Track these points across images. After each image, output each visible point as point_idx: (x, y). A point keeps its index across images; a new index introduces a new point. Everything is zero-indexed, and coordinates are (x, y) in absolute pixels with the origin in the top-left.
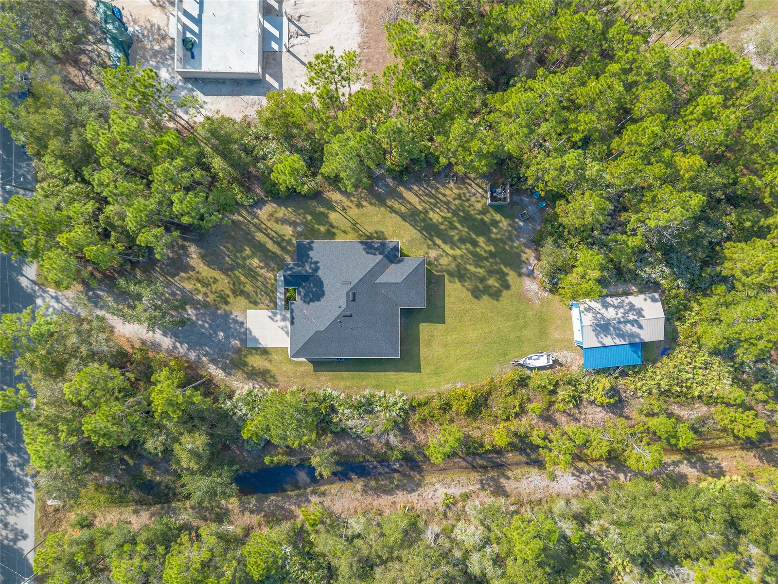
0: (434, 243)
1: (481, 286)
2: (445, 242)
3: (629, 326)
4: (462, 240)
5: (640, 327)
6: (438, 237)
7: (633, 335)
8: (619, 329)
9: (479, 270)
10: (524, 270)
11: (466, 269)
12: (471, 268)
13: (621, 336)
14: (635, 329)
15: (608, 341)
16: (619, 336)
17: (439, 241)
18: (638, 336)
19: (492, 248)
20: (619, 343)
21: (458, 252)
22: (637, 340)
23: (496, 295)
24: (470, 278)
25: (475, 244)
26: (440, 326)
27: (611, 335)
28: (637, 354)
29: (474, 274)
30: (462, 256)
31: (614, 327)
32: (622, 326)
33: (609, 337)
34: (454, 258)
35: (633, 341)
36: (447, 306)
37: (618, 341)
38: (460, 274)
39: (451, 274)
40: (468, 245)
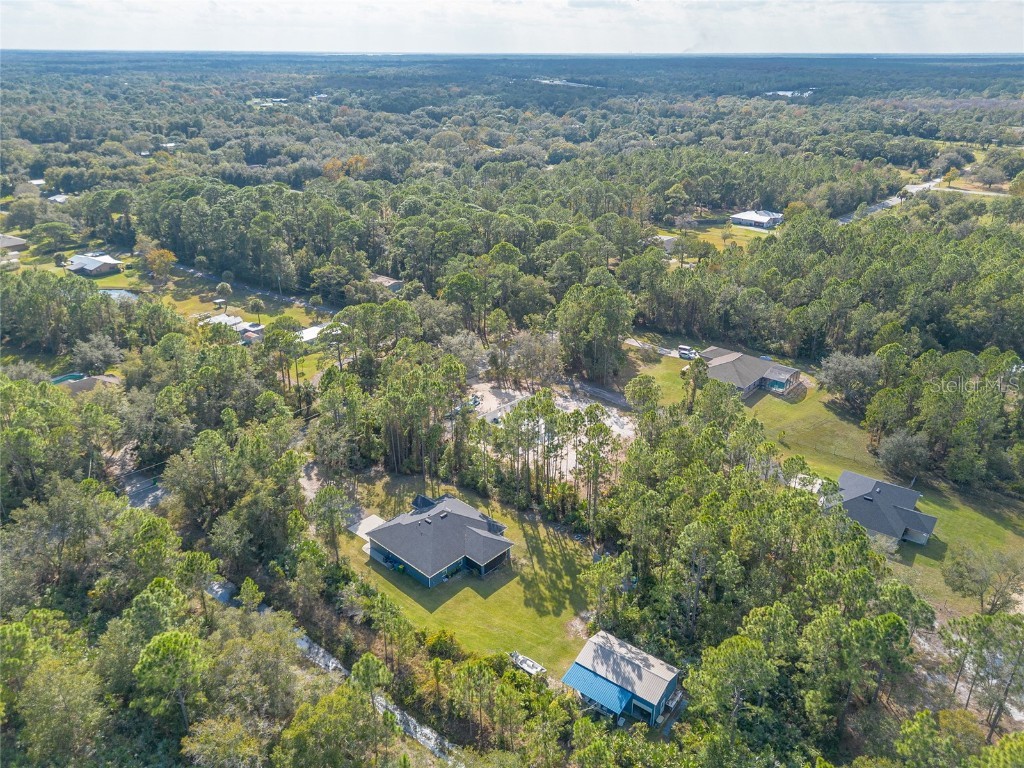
0: (531, 558)
1: (536, 601)
2: (539, 562)
3: (629, 669)
4: (552, 570)
5: (640, 677)
6: (537, 557)
7: (627, 680)
8: (618, 665)
9: (547, 592)
10: (583, 615)
11: (537, 585)
12: (542, 588)
13: (617, 673)
14: (634, 676)
15: (601, 670)
16: (615, 672)
17: (535, 559)
18: (632, 684)
19: (571, 587)
20: (610, 678)
21: (543, 573)
22: (630, 689)
23: (542, 612)
24: (534, 592)
25: (560, 577)
26: (480, 598)
27: (608, 666)
28: (621, 702)
29: (539, 591)
30: (542, 577)
31: (614, 660)
32: (623, 664)
33: (605, 666)
34: (536, 574)
35: (624, 686)
36: (499, 591)
37: (610, 677)
38: (529, 584)
39: (523, 579)
40: (554, 575)
